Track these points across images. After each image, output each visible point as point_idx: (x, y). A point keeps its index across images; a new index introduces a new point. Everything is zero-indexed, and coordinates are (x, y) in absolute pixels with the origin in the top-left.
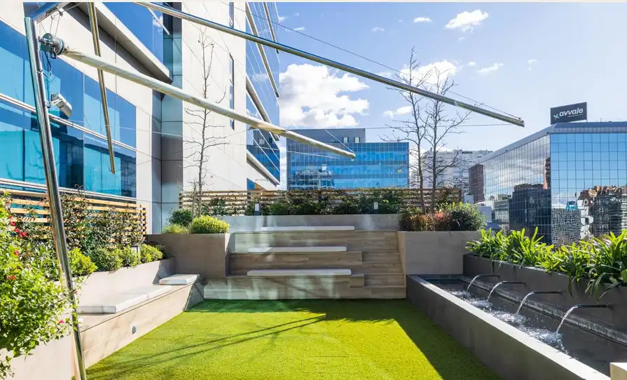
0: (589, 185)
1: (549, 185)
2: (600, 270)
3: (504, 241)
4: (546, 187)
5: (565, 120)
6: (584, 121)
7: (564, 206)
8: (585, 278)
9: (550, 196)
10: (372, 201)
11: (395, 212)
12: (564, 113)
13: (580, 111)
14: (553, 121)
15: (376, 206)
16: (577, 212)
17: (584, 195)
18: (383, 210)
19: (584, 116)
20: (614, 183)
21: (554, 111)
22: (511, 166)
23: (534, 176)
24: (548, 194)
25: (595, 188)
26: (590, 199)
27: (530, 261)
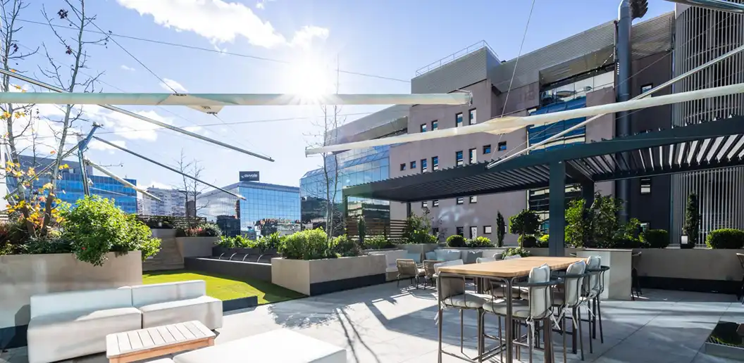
0: (261, 218)
1: (239, 216)
2: (268, 245)
3: (233, 241)
4: (236, 218)
5: (248, 179)
6: (257, 182)
7: (247, 230)
8: (264, 247)
9: (239, 223)
10: (158, 222)
11: (172, 228)
12: (246, 176)
13: (256, 176)
14: (241, 179)
15: (160, 224)
16: (254, 233)
17: (258, 223)
18: (165, 227)
19: (257, 179)
20: (273, 217)
21: (242, 174)
22: (216, 203)
23: (230, 211)
24: (238, 222)
25: (264, 220)
26: (262, 226)
27: (246, 245)
